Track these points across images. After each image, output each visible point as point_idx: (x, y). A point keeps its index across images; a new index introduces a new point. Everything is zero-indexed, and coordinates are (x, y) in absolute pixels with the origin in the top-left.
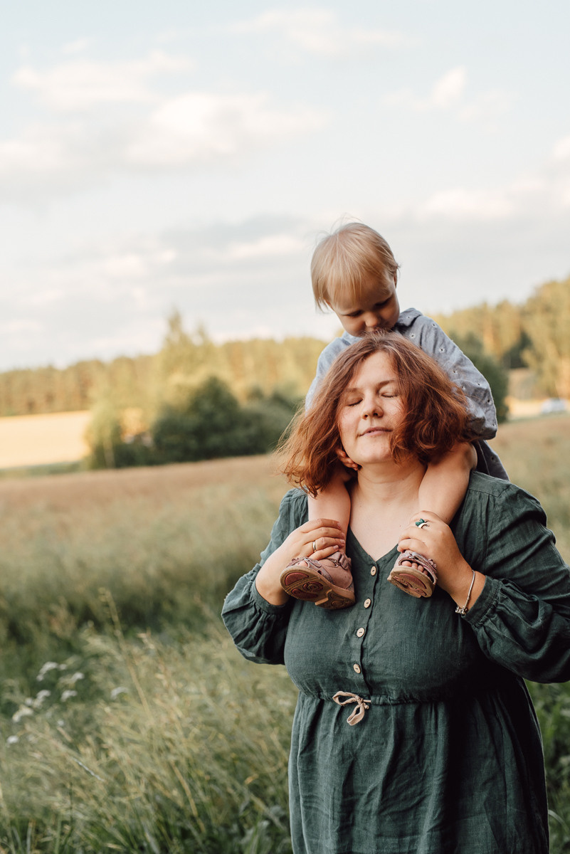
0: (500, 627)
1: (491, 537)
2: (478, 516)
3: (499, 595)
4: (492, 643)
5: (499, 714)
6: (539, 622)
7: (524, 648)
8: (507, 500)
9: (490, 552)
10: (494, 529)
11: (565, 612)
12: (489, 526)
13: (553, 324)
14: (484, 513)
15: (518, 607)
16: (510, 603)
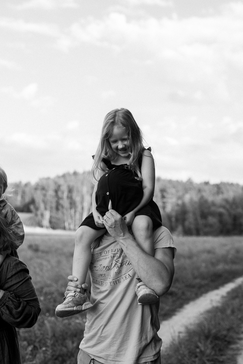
0: (6, 310)
1: (8, 277)
2: (4, 269)
3: (7, 299)
4: (3, 315)
5: (5, 339)
6: (20, 309)
7: (14, 317)
8: (15, 265)
9: (6, 283)
10: (9, 275)
11: (31, 304)
12: (7, 273)
13: (45, 195)
14: (6, 269)
15: (13, 304)
16: (11, 302)
